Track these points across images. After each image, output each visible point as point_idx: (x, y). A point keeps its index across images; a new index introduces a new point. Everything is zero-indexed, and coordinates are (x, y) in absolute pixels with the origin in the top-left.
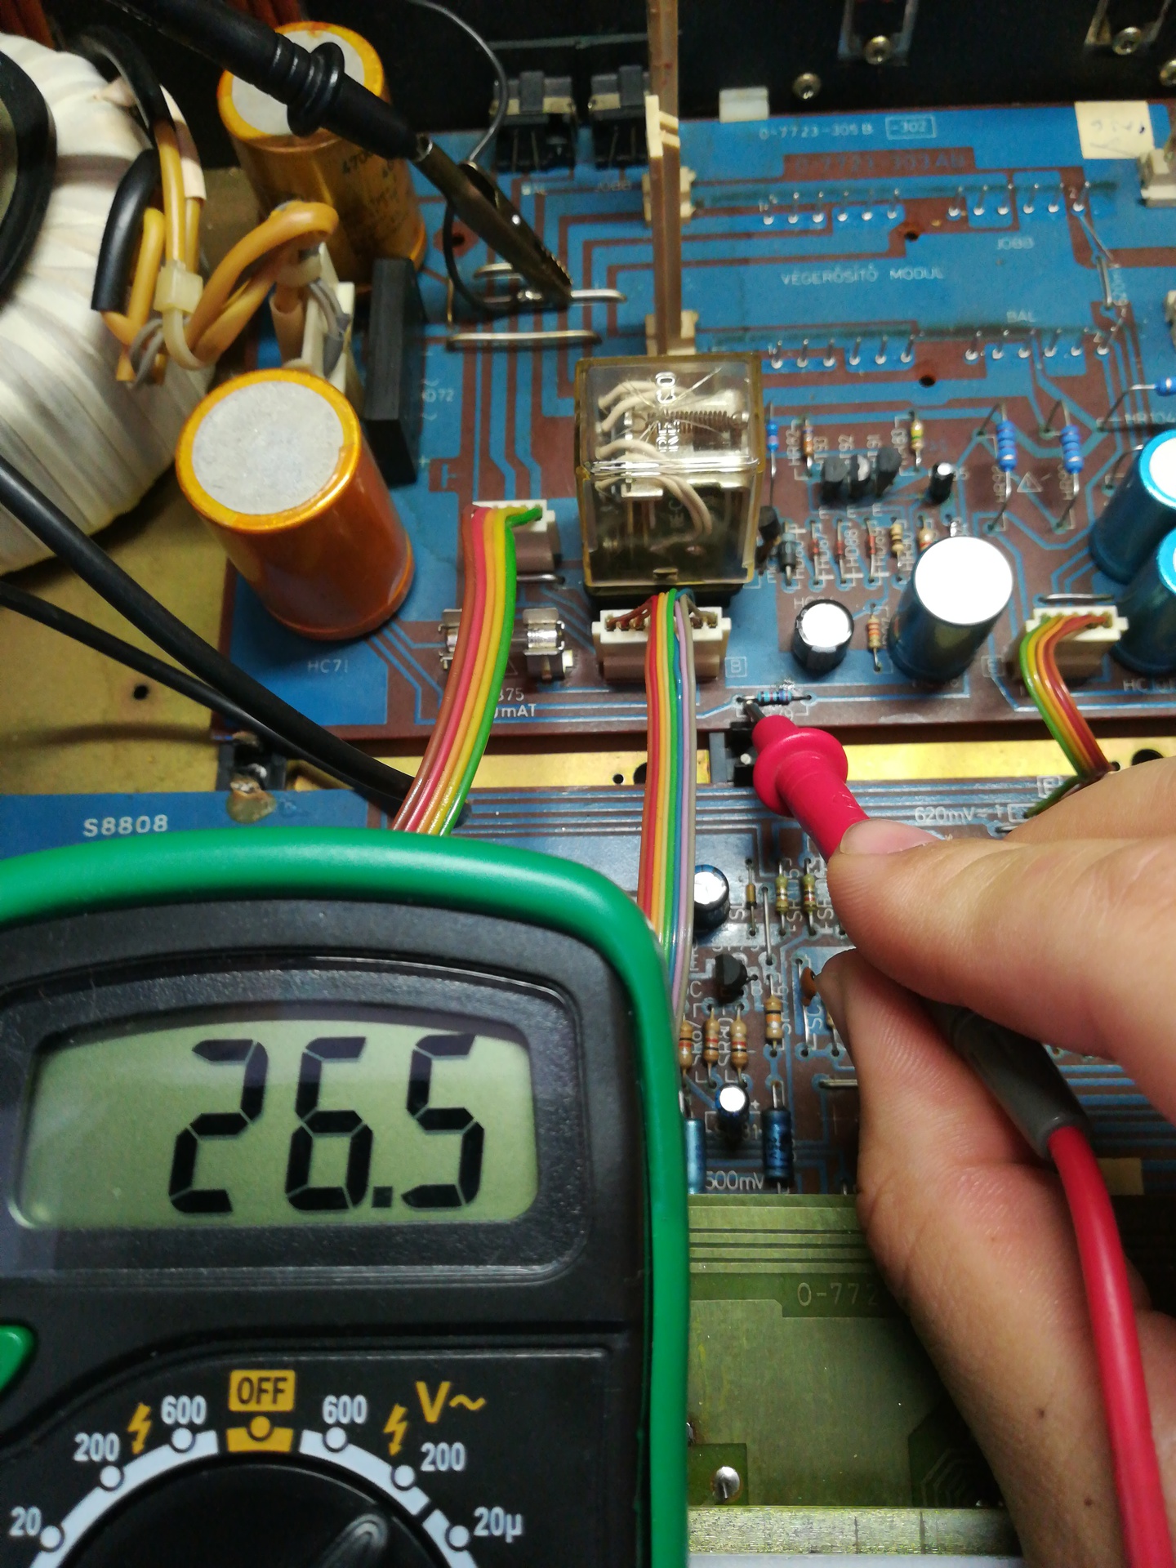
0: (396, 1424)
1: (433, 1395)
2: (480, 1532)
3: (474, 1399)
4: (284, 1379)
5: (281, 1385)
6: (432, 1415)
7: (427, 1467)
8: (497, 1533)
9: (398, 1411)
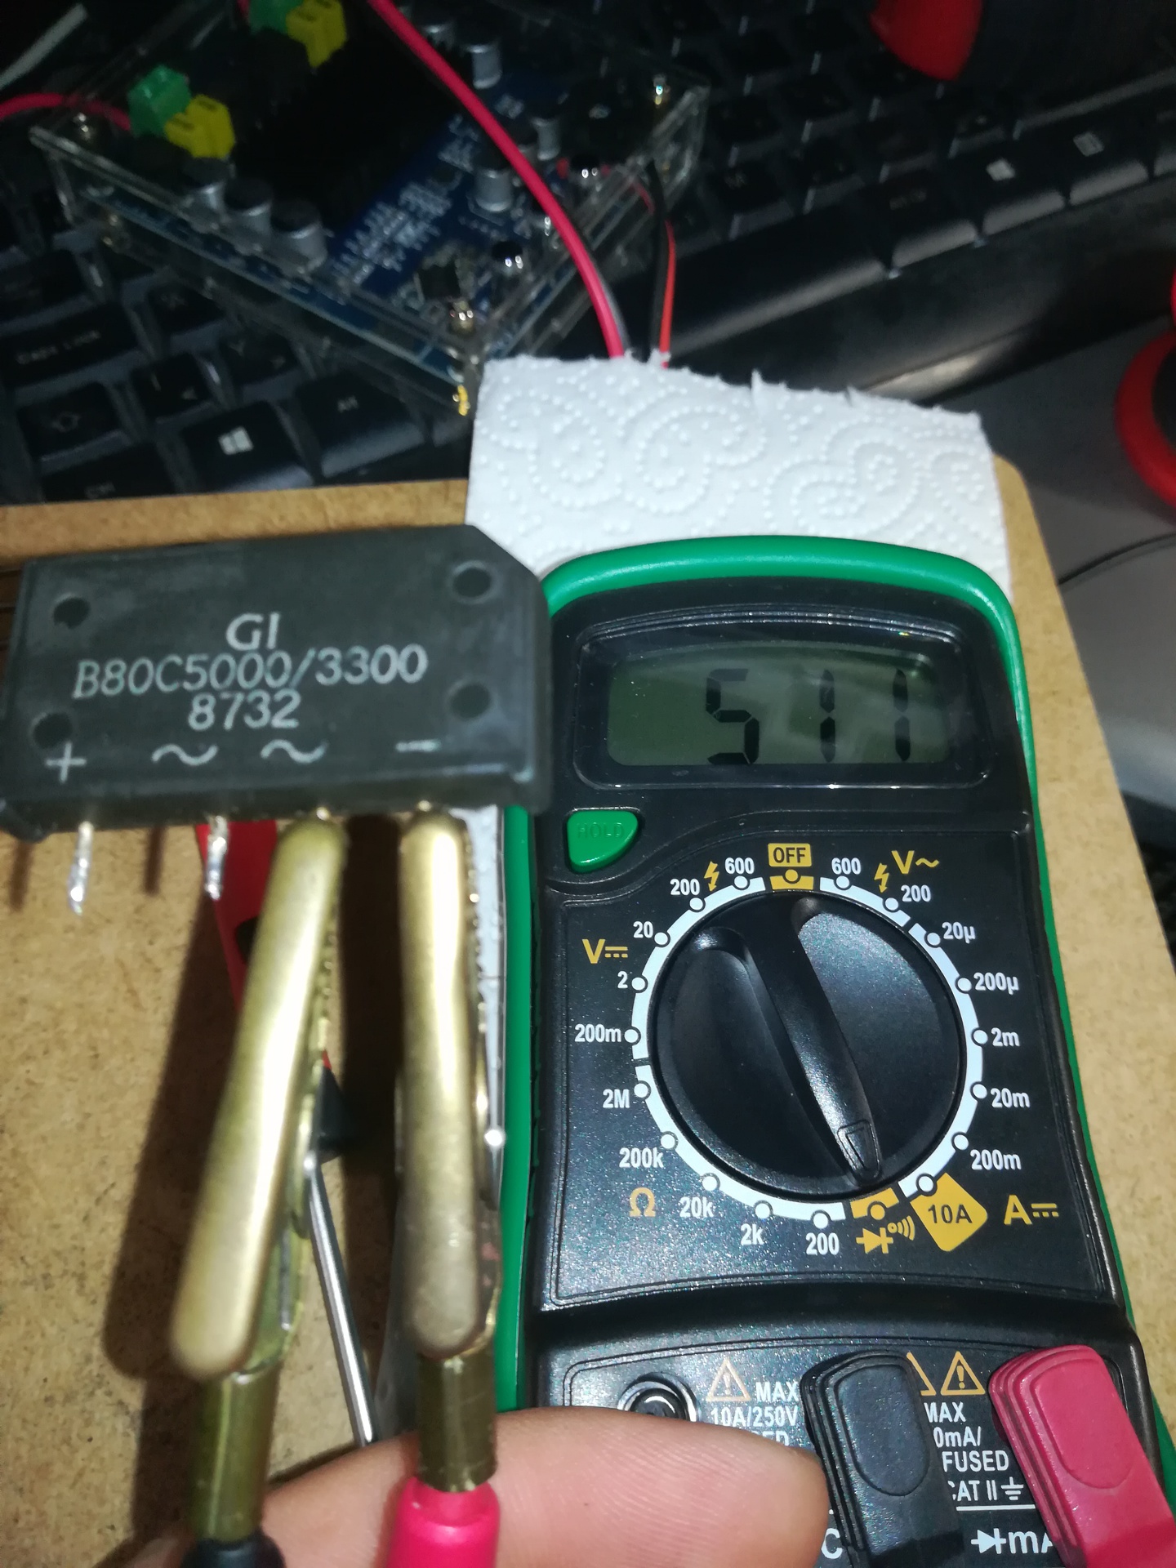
0: (882, 873)
1: (904, 859)
2: (947, 936)
3: (932, 861)
4: (804, 849)
5: (801, 852)
6: (905, 869)
7: (905, 899)
8: (959, 937)
9: (882, 868)
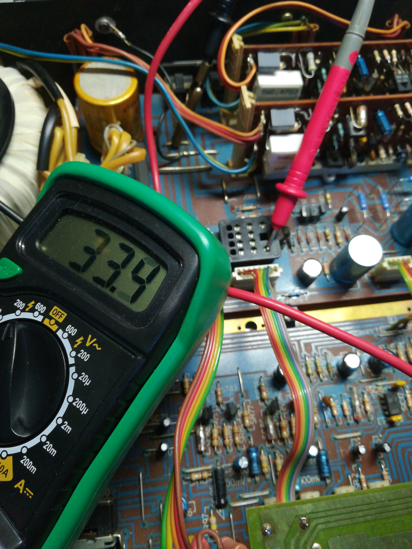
0: (79, 341)
1: (91, 340)
2: (80, 378)
3: (99, 347)
5: (62, 316)
6: (88, 344)
7: (79, 355)
8: (84, 381)
9: (82, 338)
